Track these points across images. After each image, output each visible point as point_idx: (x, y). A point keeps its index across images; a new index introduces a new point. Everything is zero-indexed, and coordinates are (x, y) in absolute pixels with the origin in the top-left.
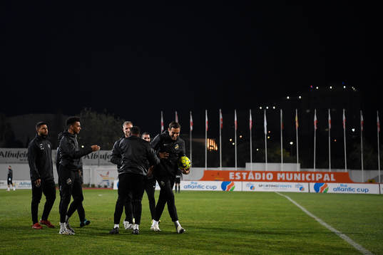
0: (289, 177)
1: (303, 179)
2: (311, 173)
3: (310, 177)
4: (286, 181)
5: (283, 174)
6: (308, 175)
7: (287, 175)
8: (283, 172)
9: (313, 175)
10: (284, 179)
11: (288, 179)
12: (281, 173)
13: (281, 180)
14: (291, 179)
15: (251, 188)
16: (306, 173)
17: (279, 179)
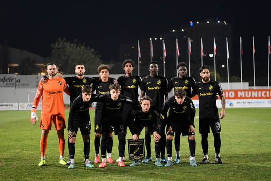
0: (248, 94)
1: (260, 96)
2: (266, 90)
3: (266, 94)
4: (245, 98)
5: (243, 92)
6: (264, 92)
7: (247, 92)
8: (243, 90)
9: (268, 92)
10: (243, 96)
11: (247, 96)
12: (241, 91)
13: (241, 97)
14: (250, 95)
15: (230, 104)
16: (262, 91)
17: (239, 96)
